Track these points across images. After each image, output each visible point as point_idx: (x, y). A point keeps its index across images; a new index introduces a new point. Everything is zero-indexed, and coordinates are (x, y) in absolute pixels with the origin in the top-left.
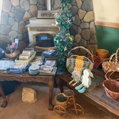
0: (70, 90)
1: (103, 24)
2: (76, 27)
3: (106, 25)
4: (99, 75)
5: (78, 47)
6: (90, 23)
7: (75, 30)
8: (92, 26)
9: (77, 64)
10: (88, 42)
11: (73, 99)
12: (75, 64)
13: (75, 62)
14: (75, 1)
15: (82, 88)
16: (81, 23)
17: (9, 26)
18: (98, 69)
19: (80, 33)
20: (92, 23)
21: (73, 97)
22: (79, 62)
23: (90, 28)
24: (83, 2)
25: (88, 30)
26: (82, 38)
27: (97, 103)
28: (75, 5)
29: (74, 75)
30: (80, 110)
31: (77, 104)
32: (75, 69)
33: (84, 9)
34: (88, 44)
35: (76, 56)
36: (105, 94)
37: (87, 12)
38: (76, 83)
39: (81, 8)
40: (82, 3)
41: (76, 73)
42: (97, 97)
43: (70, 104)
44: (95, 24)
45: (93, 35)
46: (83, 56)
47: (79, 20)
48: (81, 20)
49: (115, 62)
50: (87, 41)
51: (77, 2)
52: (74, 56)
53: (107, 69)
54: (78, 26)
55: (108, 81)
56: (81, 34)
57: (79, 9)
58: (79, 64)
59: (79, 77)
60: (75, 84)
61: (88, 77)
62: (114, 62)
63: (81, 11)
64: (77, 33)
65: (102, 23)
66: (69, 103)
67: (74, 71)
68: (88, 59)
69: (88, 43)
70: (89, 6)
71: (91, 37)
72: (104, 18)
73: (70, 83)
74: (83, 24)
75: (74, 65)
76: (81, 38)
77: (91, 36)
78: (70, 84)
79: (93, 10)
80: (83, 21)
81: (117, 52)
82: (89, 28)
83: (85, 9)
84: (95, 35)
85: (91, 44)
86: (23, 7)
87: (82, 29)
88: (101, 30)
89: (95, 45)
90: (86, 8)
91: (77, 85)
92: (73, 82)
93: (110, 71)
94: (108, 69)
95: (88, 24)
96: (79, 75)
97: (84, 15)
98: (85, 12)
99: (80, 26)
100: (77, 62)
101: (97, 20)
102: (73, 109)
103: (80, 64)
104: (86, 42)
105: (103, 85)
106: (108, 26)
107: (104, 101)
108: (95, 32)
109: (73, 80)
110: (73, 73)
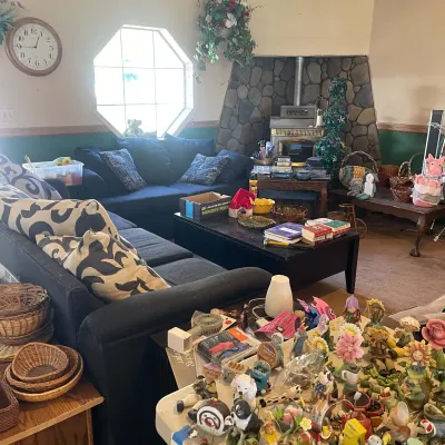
6: (368, 126)
8: (372, 130)
9: (356, 173)
13: (352, 171)
16: (353, 126)
17: (229, 131)
20: (372, 126)
22: (358, 169)
23: (369, 134)
24: (356, 93)
25: (365, 137)
33: (357, 105)
37: (364, 108)
39: (353, 102)
40: (354, 95)
44: (378, 128)
45: (373, 145)
48: (352, 122)
54: (346, 132)
56: (351, 146)
57: (349, 104)
63: (352, 107)
65: (388, 126)
73: (348, 194)
74: (357, 128)
75: (352, 175)
77: (370, 146)
79: (373, 106)
80: (356, 124)
82: (367, 135)
83: (360, 104)
84: (377, 146)
86: (251, 101)
87: (355, 137)
88: (388, 135)
90: (362, 102)
95: (364, 128)
97: (358, 114)
98: (361, 109)
99: (350, 132)
100: (356, 169)
101: (380, 120)
103: (360, 173)
106: (397, 129)
108: (377, 139)
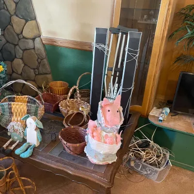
0: (6, 158)
1: (55, 42)
2: (13, 46)
3: (59, 44)
4: (55, 122)
5: (14, 82)
6: (34, 39)
7: (10, 52)
8: (38, 44)
9: (16, 111)
10: (36, 71)
11: (14, 172)
12: (12, 111)
13: (10, 109)
14: (2, 2)
15: (27, 150)
16: (19, 39)
18: (54, 113)
19: (21, 57)
20: (37, 40)
21: (13, 168)
22: (18, 107)
23: (36, 48)
24: (17, 4)
25: (33, 51)
26: (25, 65)
27: (52, 167)
28: (4, 8)
29: (12, 130)
30: (30, 187)
31: (23, 178)
32: (13, 119)
33: (20, 16)
34: (36, 75)
35: (14, 98)
36: (64, 149)
37: (27, 21)
38: (16, 144)
39: (15, 13)
40: (16, 6)
41: (15, 126)
42: (51, 158)
43: (10, 182)
44: (43, 42)
45: (42, 59)
46: (26, 96)
47: (15, 34)
48: (18, 35)
49: (77, 98)
50: (34, 69)
51: (7, 3)
52: (9, 98)
53: (66, 112)
54: (15, 45)
55: (67, 129)
56: (22, 59)
57: (13, 15)
58: (19, 111)
59: (21, 131)
60: (14, 146)
61: (36, 130)
62: (76, 100)
63: (15, 19)
64: (16, 57)
65: (52, 40)
66: (8, 180)
67: (11, 124)
68: (35, 99)
69: (37, 73)
70: (28, 12)
71: (39, 63)
72: (54, 33)
73: (5, 146)
74: (24, 41)
75: (11, 113)
76: (23, 65)
77: (39, 60)
78: (5, 148)
79: (35, 19)
80: (22, 37)
81: (78, 84)
82: (34, 48)
83: (22, 16)
84: (45, 60)
85: (41, 74)
87: (24, 50)
88: (53, 50)
89: (48, 76)
90: (24, 14)
91: (19, 146)
92: (11, 142)
93: (70, 113)
94: (68, 111)
95: (31, 42)
96: (20, 129)
97: (22, 27)
98: (24, 21)
99: (18, 45)
100: (14, 107)
101: (44, 35)
102: (18, 189)
103: (21, 110)
104: (32, 71)
105: (60, 137)
106: (61, 45)
107: (63, 160)
108: (44, 54)
109: (11, 140)
110: (9, 127)
